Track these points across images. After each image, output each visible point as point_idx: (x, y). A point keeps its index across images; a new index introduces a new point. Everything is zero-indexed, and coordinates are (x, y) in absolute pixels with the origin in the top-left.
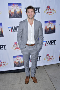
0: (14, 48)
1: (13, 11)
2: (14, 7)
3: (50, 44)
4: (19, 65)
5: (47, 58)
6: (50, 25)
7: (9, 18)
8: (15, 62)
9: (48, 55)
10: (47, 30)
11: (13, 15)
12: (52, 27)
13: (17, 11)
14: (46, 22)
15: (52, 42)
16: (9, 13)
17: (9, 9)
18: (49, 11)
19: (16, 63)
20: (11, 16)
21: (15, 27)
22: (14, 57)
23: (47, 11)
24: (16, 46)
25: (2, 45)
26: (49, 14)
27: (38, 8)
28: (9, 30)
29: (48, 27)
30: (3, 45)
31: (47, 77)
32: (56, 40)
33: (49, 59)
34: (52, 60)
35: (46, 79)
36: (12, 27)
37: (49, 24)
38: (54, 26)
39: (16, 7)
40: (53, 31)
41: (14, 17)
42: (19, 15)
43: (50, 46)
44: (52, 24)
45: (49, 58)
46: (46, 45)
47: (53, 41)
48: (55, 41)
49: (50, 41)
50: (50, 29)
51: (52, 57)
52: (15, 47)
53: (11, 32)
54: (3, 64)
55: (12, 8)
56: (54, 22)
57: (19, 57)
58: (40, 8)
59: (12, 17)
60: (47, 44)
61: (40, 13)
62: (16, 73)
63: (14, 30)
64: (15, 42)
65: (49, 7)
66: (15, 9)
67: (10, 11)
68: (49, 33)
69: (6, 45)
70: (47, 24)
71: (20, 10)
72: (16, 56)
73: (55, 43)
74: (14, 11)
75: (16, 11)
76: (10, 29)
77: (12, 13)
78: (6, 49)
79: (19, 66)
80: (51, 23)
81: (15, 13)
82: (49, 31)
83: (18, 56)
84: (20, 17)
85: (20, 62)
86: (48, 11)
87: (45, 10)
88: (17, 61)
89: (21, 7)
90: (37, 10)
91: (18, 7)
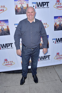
1: (19, 6)
2: (21, 2)
5: (57, 57)
7: (16, 14)
9: (58, 54)
10: (57, 26)
13: (24, 7)
16: (16, 9)
17: (15, 4)
18: (59, 5)
20: (17, 12)
23: (56, 6)
25: (8, 44)
26: (59, 8)
27: (46, 2)
30: (10, 44)
33: (60, 58)
35: (56, 80)
37: (59, 20)
41: (21, 13)
43: (60, 44)
45: (59, 57)
46: (55, 43)
49: (61, 38)
50: (60, 26)
54: (10, 63)
58: (49, 2)
59: (18, 13)
60: (57, 41)
61: (49, 7)
65: (58, 1)
66: (22, 4)
67: (17, 6)
68: (59, 30)
70: (57, 20)
71: (27, 5)
74: (21, 7)
75: (23, 7)
77: (18, 9)
80: (61, 18)
81: (22, 8)
82: (59, 28)
86: (58, 6)
87: (55, 4)
89: (28, 2)
90: (45, 5)
91: (25, 2)
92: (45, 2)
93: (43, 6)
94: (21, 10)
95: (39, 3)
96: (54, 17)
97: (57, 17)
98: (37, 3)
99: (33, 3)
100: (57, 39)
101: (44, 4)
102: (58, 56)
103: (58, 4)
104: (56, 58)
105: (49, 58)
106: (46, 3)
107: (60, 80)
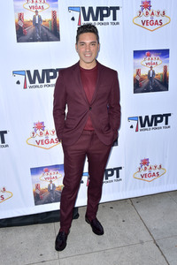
0: (33, 141)
1: (28, 17)
2: (34, 5)
4: (50, 197)
5: (143, 173)
6: (151, 65)
7: (18, 41)
8: (37, 187)
9: (145, 162)
10: (142, 79)
11: (30, 30)
12: (159, 71)
13: (43, 19)
15: (159, 119)
16: (17, 26)
17: (15, 11)
18: (149, 18)
19: (42, 192)
20: (22, 34)
21: (36, 72)
22: (35, 171)
23: (141, 19)
24: (41, 134)
26: (149, 27)
27: (111, 8)
28: (18, 83)
31: (145, 236)
32: (170, 115)
33: (150, 175)
34: (158, 180)
36: (28, 72)
37: (147, 61)
38: (165, 68)
39: (38, 5)
40: (161, 83)
41: (34, 40)
42: (50, 31)
43: (150, 133)
44: (159, 62)
45: (147, 172)
46: (137, 131)
47: (161, 116)
49: (153, 116)
50: (150, 79)
51: (157, 170)
52: (38, 138)
53: (25, 87)
55: (27, 6)
56: (164, 53)
57: (52, 171)
58: (118, 8)
59: (26, 38)
61: (118, 23)
63: (32, 82)
64: (36, 121)
66: (36, 12)
67: (21, 17)
68: (147, 90)
70: (142, 61)
71: (54, 14)
72: (41, 168)
73: (167, 123)
74: (34, 18)
75: (40, 19)
76: (21, 79)
77: (26, 25)
78: (7, 146)
80: (153, 56)
81: (37, 23)
82: (148, 84)
83: (47, 169)
85: (54, 186)
86: (144, 18)
87: (136, 14)
88: (44, 185)
89: (57, 6)
90: (108, 15)
91: (46, 6)
92: (107, 8)
93: (102, 19)
94: (33, 28)
96: (135, 52)
97: (144, 52)
99: (71, 9)
101: (105, 12)
102: (146, 168)
103: (147, 13)
104: (138, 175)
105: (118, 176)
106: (112, 11)
107: (155, 242)
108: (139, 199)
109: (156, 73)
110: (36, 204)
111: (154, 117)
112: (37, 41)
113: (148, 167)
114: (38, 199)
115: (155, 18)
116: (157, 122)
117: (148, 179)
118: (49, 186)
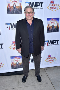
3: (52, 44)
5: (49, 60)
7: (8, 13)
8: (13, 63)
9: (50, 56)
10: (50, 28)
11: (12, 10)
13: (17, 6)
14: (49, 19)
15: (55, 41)
16: (8, 8)
17: (7, 3)
18: (53, 7)
19: (14, 65)
20: (9, 11)
22: (12, 57)
26: (53, 10)
27: (40, 3)
28: (7, 27)
29: (51, 25)
33: (51, 61)
35: (47, 83)
36: (11, 24)
37: (52, 22)
38: (58, 24)
40: (56, 29)
42: (19, 10)
43: (52, 46)
44: (56, 22)
45: (50, 59)
48: (58, 40)
50: (53, 28)
51: (54, 59)
52: (13, 47)
55: (11, 1)
57: (18, 58)
58: (43, 3)
59: (11, 12)
60: (49, 44)
61: (42, 8)
62: (13, 76)
64: (13, 41)
65: (52, 2)
66: (14, 3)
67: (9, 5)
68: (51, 32)
69: (3, 44)
70: (50, 22)
71: (21, 4)
72: (14, 57)
74: (14, 5)
75: (15, 6)
76: (8, 26)
77: (11, 8)
78: (3, 49)
79: (17, 68)
80: (54, 20)
81: (14, 7)
82: (52, 30)
83: (16, 57)
84: (19, 12)
85: (18, 63)
86: (51, 7)
87: (48, 5)
88: (15, 62)
90: (39, 5)
92: (39, 3)
93: (37, 7)
94: (13, 9)
95: (33, 3)
96: (48, 18)
97: (51, 18)
98: (31, 2)
100: (49, 41)
102: (50, 58)
104: (47, 60)
107: (52, 83)
108: (47, 68)
109: (55, 26)
110: (12, 69)
111: (53, 41)
112: (14, 13)
113: (51, 58)
114: (13, 67)
115: (55, 7)
116: (54, 43)
117: (50, 62)
118: (17, 63)
